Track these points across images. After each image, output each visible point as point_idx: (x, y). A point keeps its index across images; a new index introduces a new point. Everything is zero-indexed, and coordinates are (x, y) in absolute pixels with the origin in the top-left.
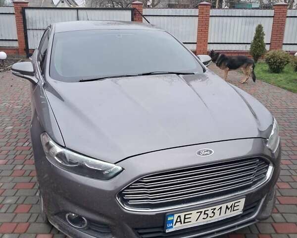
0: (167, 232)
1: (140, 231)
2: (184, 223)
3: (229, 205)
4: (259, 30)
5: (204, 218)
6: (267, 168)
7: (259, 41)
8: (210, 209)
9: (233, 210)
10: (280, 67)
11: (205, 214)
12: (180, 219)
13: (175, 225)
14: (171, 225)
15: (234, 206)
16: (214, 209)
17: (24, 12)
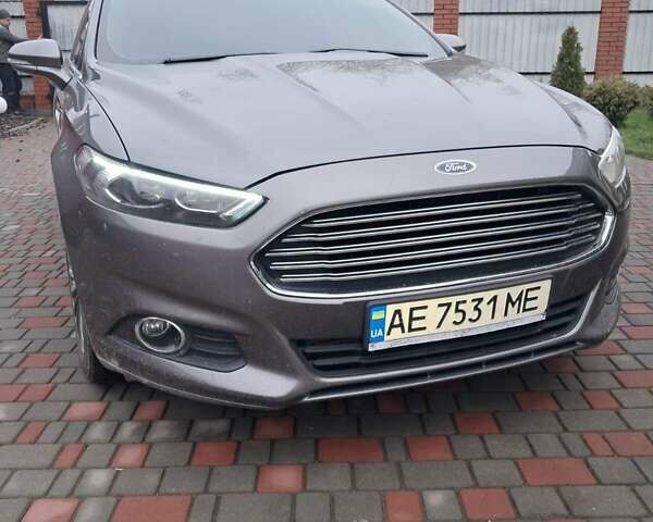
0: (370, 349)
1: (309, 350)
2: (410, 330)
3: (515, 292)
4: (570, 39)
5: (455, 323)
6: (601, 220)
7: (570, 64)
8: (469, 297)
9: (525, 310)
10: (618, 114)
11: (457, 310)
12: (401, 320)
13: (389, 334)
14: (380, 333)
15: (526, 299)
16: (480, 300)
17: (46, 10)
